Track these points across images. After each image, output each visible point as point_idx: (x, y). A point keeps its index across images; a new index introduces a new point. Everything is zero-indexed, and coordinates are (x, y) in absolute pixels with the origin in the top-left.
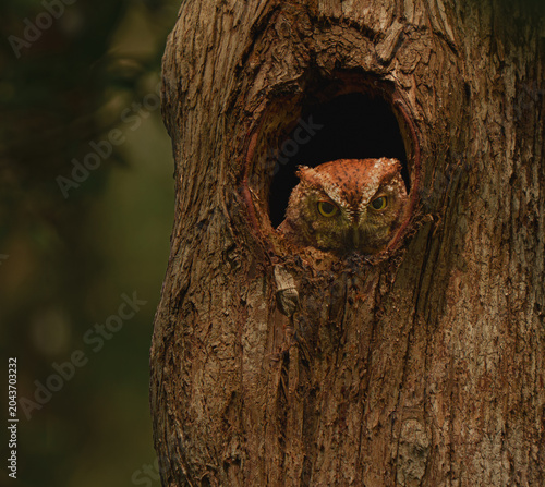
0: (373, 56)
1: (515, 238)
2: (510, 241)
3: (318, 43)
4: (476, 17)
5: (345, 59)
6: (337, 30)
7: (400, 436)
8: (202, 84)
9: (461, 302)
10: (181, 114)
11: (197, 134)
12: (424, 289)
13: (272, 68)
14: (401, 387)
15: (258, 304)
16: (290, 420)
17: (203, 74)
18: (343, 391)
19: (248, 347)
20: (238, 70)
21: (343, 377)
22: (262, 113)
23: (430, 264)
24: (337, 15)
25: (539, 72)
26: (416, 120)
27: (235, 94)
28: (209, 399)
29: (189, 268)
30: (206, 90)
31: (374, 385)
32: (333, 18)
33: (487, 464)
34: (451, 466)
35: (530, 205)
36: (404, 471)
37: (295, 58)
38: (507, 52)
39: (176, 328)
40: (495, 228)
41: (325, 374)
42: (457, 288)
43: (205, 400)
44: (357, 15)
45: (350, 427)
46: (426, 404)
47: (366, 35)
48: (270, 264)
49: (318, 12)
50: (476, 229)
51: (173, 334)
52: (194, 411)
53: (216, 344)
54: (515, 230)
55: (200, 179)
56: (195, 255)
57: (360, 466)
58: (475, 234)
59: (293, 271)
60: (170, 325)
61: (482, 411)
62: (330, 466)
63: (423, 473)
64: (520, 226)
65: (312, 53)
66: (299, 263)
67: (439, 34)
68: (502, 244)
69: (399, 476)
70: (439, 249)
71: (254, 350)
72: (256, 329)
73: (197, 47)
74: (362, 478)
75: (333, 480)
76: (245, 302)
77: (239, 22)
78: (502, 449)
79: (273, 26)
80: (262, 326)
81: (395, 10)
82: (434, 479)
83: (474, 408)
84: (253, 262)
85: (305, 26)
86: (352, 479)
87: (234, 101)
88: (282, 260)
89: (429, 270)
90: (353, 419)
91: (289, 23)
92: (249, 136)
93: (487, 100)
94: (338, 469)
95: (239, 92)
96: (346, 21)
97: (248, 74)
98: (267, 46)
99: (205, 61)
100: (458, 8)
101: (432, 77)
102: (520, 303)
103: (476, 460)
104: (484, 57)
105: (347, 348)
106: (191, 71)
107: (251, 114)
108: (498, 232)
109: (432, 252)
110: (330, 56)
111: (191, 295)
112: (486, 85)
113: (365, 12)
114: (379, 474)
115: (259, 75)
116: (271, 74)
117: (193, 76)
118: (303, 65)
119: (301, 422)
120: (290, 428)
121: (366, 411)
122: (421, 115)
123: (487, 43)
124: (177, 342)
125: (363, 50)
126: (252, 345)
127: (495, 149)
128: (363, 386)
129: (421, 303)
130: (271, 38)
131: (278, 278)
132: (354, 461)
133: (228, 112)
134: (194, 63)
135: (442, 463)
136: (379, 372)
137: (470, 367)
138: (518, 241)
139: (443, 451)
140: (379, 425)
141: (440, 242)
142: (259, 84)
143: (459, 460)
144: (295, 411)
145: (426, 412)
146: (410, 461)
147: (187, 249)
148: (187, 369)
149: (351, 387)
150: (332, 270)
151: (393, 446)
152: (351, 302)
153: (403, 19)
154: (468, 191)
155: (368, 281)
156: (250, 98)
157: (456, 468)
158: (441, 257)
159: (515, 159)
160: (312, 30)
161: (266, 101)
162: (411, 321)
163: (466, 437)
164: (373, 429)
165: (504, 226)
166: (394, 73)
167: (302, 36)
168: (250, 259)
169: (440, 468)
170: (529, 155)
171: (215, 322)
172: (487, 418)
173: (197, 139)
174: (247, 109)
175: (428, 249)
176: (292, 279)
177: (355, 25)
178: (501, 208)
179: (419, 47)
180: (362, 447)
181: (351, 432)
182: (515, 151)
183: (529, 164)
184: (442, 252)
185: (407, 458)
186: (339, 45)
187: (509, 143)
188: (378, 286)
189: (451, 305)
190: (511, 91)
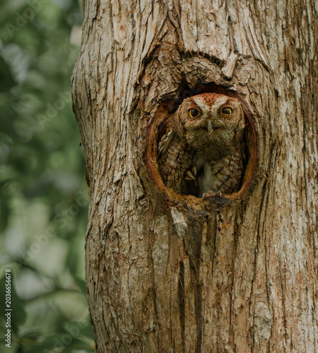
0: (221, 75)
1: (308, 185)
2: (305, 188)
3: (185, 68)
4: (276, 48)
5: (204, 78)
6: (196, 59)
7: (254, 313)
8: (106, 95)
9: (282, 227)
10: (91, 113)
11: (106, 126)
12: (262, 220)
13: (159, 84)
14: (253, 282)
15: (161, 233)
16: (187, 305)
17: (106, 89)
18: (218, 286)
19: (156, 259)
20: (136, 86)
21: (217, 277)
22: (155, 112)
23: (264, 204)
24: (195, 50)
25: (311, 81)
26: (252, 115)
27: (136, 101)
28: (133, 293)
29: (112, 211)
30: (110, 98)
31: (237, 281)
32: (193, 52)
33: (306, 329)
34: (285, 331)
35: (314, 165)
36: (258, 334)
37: (173, 77)
38: (294, 70)
39: (106, 248)
40: (297, 180)
41: (206, 275)
42: (279, 219)
43: (130, 293)
44: (207, 50)
45: (223, 308)
46: (268, 292)
47: (215, 62)
48: (168, 207)
49: (184, 48)
50: (287, 182)
51: (104, 252)
52: (123, 300)
53: (135, 258)
54: (307, 181)
55: (111, 154)
56: (115, 202)
57: (231, 332)
58: (286, 184)
59: (182, 211)
60: (102, 247)
61: (300, 295)
62: (213, 333)
63: (270, 335)
64: (309, 178)
65: (183, 74)
66: (185, 206)
67: (258, 60)
68: (301, 190)
69: (256, 338)
70: (268, 195)
71: (161, 261)
72: (161, 248)
73: (100, 71)
74: (233, 339)
75: (215, 341)
76: (153, 231)
77: (129, 55)
78: (313, 319)
79: (157, 58)
80: (165, 246)
81: (230, 46)
82: (276, 339)
83: (295, 294)
84: (157, 206)
85: (176, 57)
86: (227, 340)
87: (136, 106)
88: (175, 205)
89: (264, 208)
90: (225, 303)
91: (167, 55)
92: (149, 127)
93: (286, 100)
94: (218, 334)
95: (139, 99)
96: (201, 53)
97: (144, 88)
98: (154, 71)
99: (107, 80)
100: (265, 43)
101: (258, 87)
102: (314, 227)
103: (299, 327)
104: (282, 73)
105: (219, 258)
106: (97, 86)
107: (149, 114)
108: (299, 182)
109: (265, 197)
110: (194, 75)
111: (116, 227)
112: (285, 90)
113: (212, 47)
114: (243, 337)
115: (151, 89)
116: (159, 88)
117: (99, 90)
118: (178, 82)
119: (193, 306)
120: (186, 309)
121: (233, 298)
122: (255, 111)
123: (283, 64)
124: (108, 257)
125: (214, 71)
126: (159, 258)
127: (293, 131)
128: (230, 282)
129: (261, 229)
130: (156, 66)
131: (174, 215)
132: (228, 329)
133: (131, 113)
134: (99, 81)
135: (280, 329)
136: (239, 273)
137: (291, 268)
138: (310, 188)
139: (280, 321)
140: (242, 306)
141: (269, 190)
142: (152, 95)
143: (289, 327)
144: (189, 299)
145: (268, 297)
146: (261, 329)
147: (109, 199)
148: (117, 274)
149: (222, 283)
150: (206, 210)
151: (251, 319)
152: (220, 230)
153: (236, 52)
154: (281, 158)
155: (229, 216)
156: (147, 104)
157: (288, 332)
158: (270, 200)
159: (304, 137)
160: (181, 60)
161: (158, 105)
162: (256, 241)
163: (293, 312)
164: (238, 309)
165: (301, 178)
166: (235, 85)
167: (175, 64)
168: (154, 204)
169: (279, 332)
170: (311, 134)
171: (134, 244)
172: (303, 300)
173: (106, 129)
174: (146, 110)
175: (263, 195)
176: (182, 217)
177: (207, 56)
178: (299, 167)
179: (249, 69)
180: (232, 320)
181: (224, 311)
182: (304, 131)
183: (311, 139)
184: (270, 197)
185: (259, 326)
186: (199, 69)
187: (300, 127)
188: (236, 219)
189: (277, 229)
190: (298, 94)
